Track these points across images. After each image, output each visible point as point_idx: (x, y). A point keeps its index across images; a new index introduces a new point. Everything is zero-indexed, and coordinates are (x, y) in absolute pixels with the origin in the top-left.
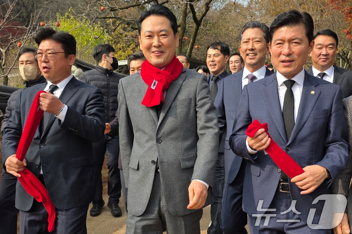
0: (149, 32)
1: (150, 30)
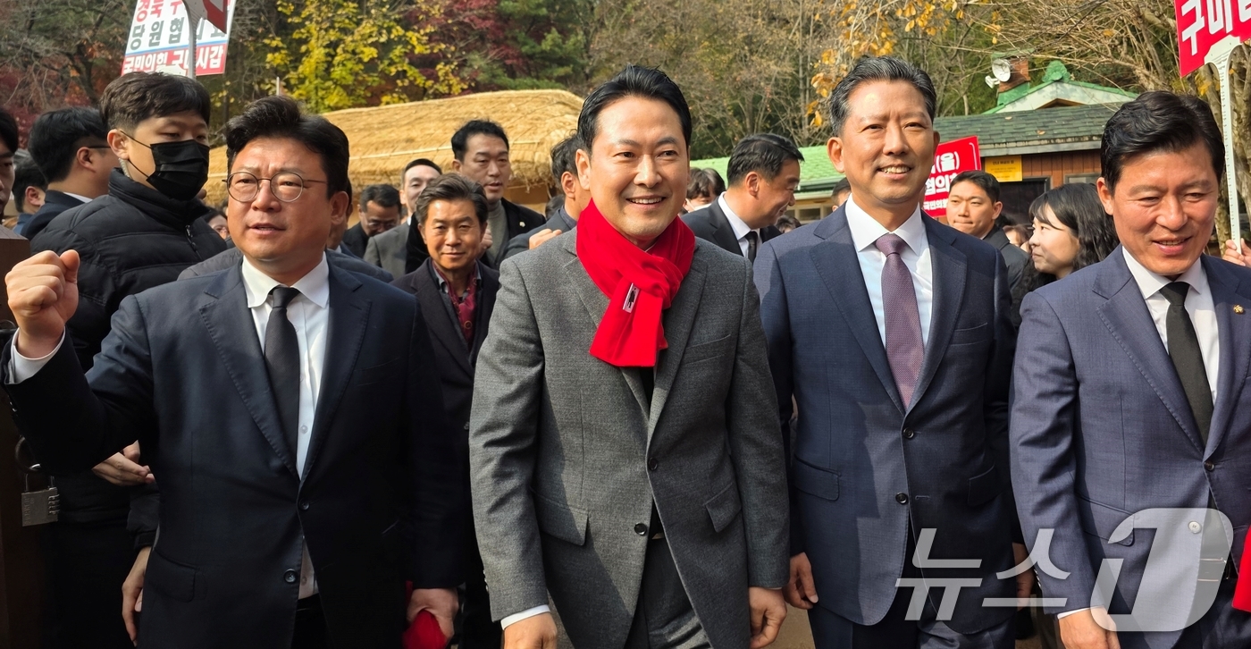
0: (627, 142)
1: (632, 139)
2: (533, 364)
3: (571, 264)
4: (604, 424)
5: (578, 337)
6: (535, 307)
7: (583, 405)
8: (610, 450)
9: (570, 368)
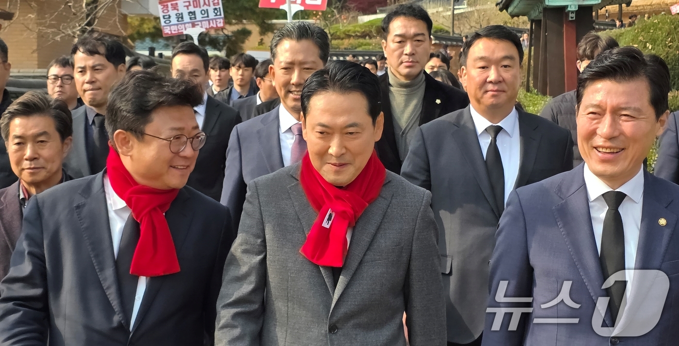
0: (323, 126)
1: (326, 124)
2: (258, 254)
3: (293, 186)
4: (303, 298)
5: (291, 237)
6: (264, 214)
7: (289, 283)
8: (305, 317)
9: (283, 257)
